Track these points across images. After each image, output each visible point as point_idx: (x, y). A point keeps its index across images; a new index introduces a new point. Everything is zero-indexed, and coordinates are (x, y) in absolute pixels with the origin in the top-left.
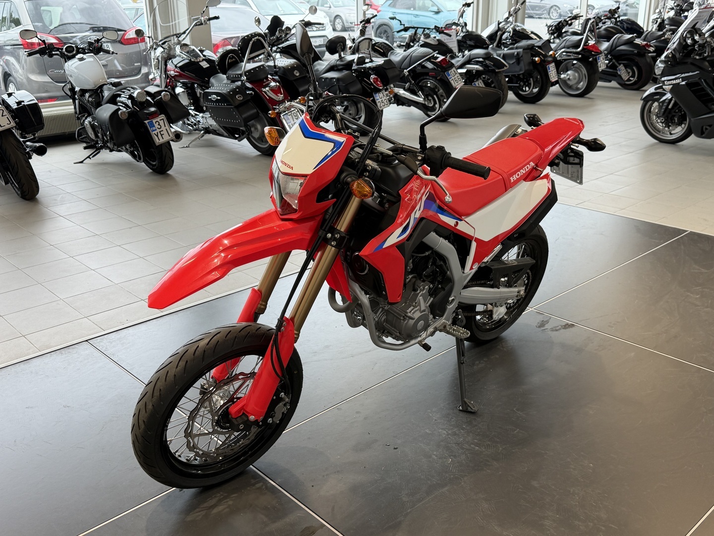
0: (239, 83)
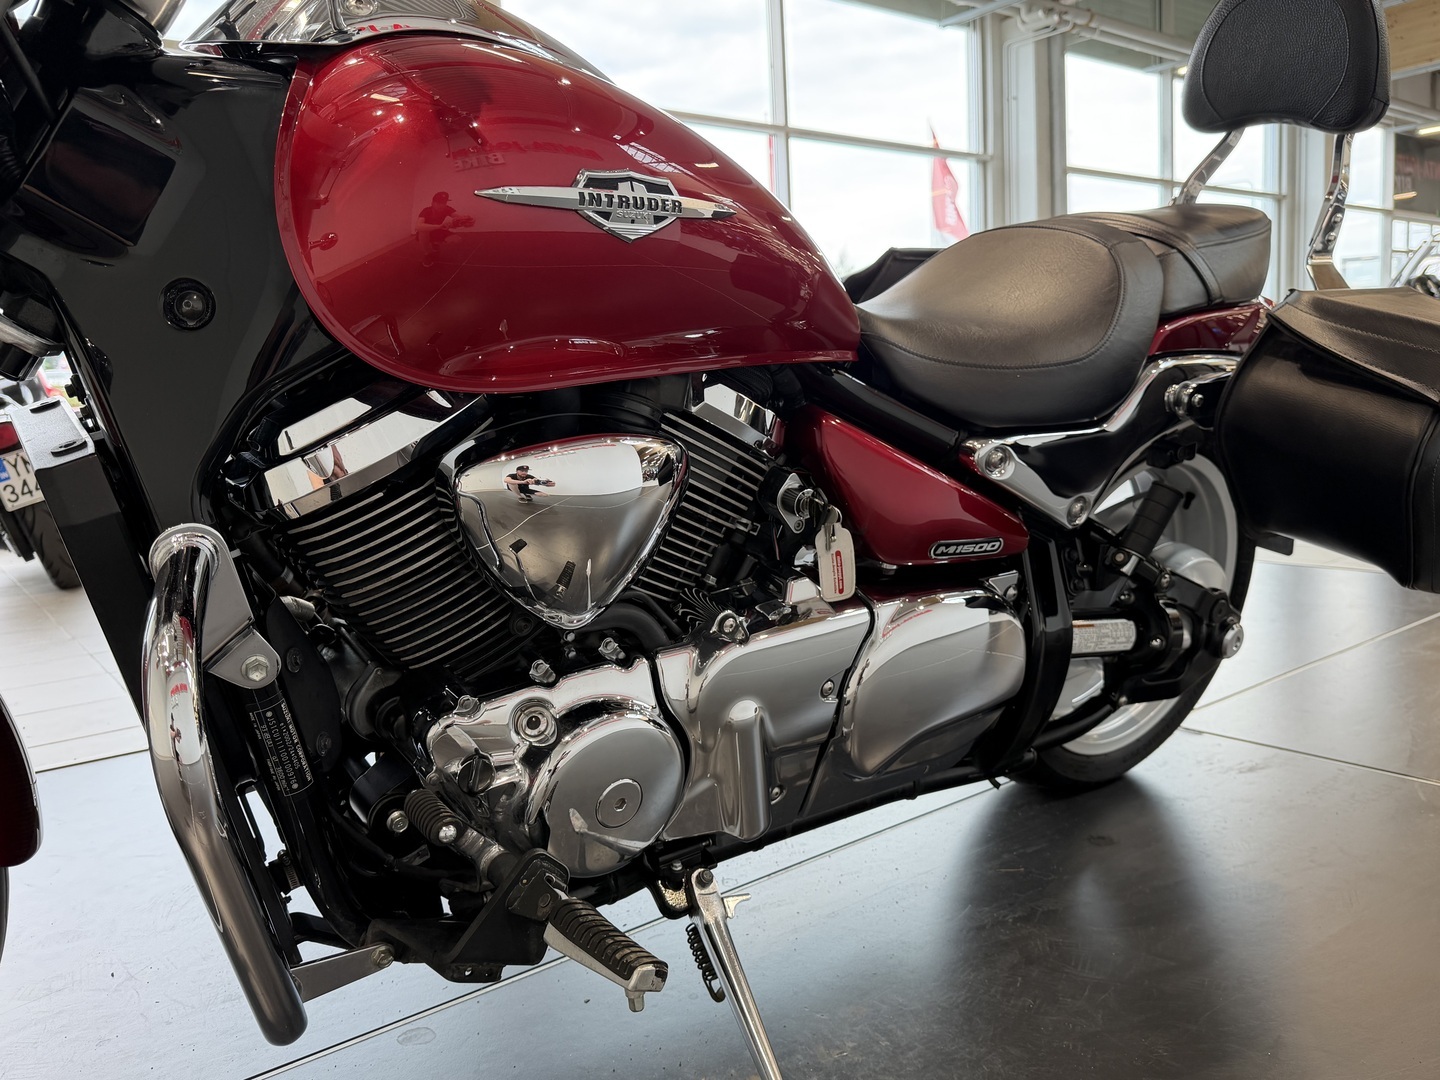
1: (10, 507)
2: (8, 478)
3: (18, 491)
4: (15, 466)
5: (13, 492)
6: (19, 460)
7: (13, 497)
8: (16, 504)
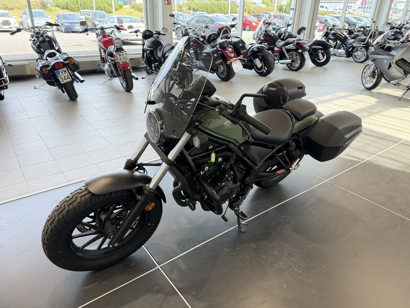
0: (216, 48)
1: (62, 83)
2: (61, 76)
3: (63, 79)
4: (62, 73)
5: (62, 79)
6: (63, 71)
7: (62, 80)
8: (63, 82)
